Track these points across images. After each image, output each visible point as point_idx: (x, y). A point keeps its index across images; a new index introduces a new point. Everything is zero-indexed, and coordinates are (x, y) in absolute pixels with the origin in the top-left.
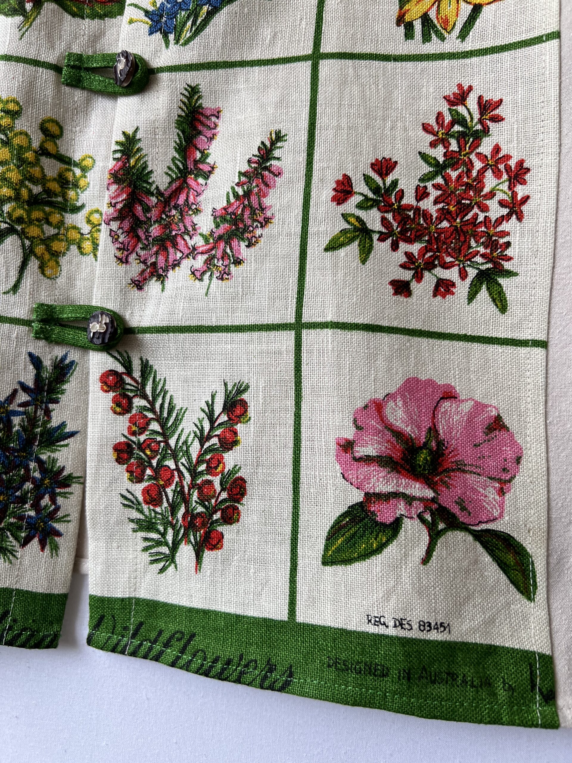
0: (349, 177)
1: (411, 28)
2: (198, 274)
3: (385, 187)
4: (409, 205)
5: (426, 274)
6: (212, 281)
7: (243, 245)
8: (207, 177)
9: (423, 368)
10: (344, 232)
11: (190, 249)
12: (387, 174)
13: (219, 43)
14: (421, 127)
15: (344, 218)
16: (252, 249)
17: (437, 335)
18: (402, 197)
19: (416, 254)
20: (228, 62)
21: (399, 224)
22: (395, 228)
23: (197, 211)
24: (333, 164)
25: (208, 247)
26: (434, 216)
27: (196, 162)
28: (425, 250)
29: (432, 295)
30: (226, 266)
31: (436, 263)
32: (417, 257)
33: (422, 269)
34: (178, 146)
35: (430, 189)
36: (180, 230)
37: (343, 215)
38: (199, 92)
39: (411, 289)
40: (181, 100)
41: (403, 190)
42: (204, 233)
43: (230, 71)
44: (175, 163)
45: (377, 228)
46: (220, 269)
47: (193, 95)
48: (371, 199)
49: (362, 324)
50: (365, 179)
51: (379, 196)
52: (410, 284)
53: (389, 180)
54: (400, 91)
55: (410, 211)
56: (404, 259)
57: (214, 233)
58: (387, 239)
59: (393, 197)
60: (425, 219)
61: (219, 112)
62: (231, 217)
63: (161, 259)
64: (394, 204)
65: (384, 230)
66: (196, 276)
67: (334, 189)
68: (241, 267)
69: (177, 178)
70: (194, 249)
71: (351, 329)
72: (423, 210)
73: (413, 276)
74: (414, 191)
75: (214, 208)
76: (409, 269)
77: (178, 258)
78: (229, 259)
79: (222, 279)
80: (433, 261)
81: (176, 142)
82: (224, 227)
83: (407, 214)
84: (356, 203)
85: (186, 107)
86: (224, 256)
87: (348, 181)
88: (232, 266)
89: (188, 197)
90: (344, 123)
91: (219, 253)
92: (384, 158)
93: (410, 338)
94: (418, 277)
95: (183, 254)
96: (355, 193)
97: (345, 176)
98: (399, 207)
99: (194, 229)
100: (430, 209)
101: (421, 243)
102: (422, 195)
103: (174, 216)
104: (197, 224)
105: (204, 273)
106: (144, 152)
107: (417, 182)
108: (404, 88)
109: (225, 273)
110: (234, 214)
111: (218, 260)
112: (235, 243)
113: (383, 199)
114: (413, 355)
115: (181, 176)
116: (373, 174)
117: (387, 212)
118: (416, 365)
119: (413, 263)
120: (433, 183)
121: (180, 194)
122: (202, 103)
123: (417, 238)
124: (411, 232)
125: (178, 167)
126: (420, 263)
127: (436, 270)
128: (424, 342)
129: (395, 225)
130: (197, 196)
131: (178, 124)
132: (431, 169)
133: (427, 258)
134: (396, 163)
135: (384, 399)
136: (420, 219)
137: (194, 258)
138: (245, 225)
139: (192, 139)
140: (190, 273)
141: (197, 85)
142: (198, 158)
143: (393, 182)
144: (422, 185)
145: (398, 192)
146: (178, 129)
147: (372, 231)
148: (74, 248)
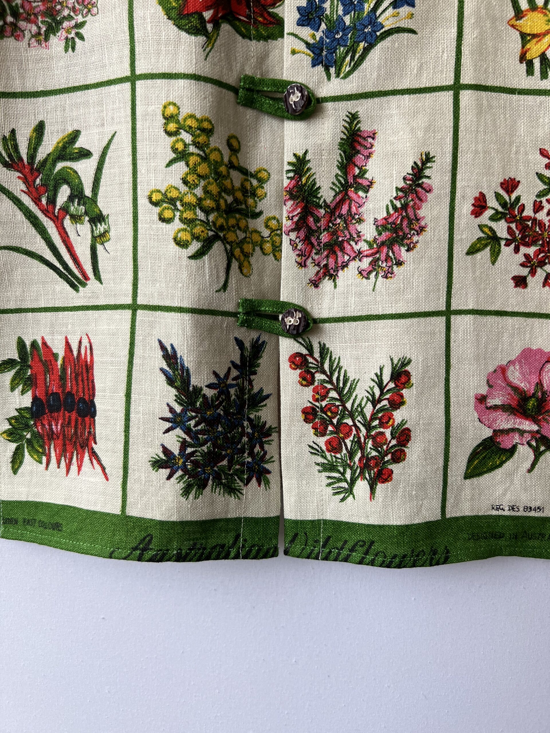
0: (484, 194)
1: (531, 65)
2: (365, 274)
3: (510, 202)
4: (528, 217)
5: (539, 270)
6: (378, 279)
7: (403, 249)
8: (367, 191)
9: (535, 341)
10: (480, 239)
11: (355, 252)
12: (512, 191)
13: (375, 75)
14: (539, 151)
15: (480, 228)
16: (411, 253)
17: (545, 315)
18: (523, 210)
19: (532, 255)
20: (382, 91)
21: (520, 232)
22: (517, 235)
23: (360, 221)
24: (472, 184)
25: (373, 251)
26: (547, 225)
27: (355, 177)
28: (540, 251)
29: (542, 285)
30: (389, 267)
31: (547, 261)
32: (532, 257)
33: (536, 266)
34: (340, 164)
35: (545, 203)
36: (346, 236)
37: (479, 226)
38: (357, 118)
39: (527, 281)
40: (343, 126)
41: (524, 205)
42: (368, 239)
43: (384, 99)
44: (338, 179)
45: (505, 236)
46: (384, 269)
47: (353, 121)
48: (501, 213)
49: (494, 311)
50: (496, 195)
51: (506, 210)
52: (526, 279)
53: (514, 196)
54: (522, 121)
55: (529, 221)
56: (524, 259)
57: (377, 239)
58: (511, 244)
59: (516, 210)
60: (541, 227)
61: (374, 134)
62: (391, 226)
63: (331, 261)
64: (517, 216)
65: (509, 237)
66: (363, 275)
67: (473, 205)
68: (402, 268)
69: (341, 192)
70: (360, 252)
71: (486, 315)
72: (539, 220)
73: (529, 272)
74: (532, 205)
75: (375, 219)
76: (527, 267)
77: (346, 260)
78: (392, 261)
79: (386, 277)
80: (545, 260)
81: (338, 161)
82: (385, 235)
83: (526, 224)
84: (489, 216)
85: (347, 131)
86: (387, 258)
87: (483, 198)
88: (395, 267)
89: (350, 207)
90: (480, 147)
91: (383, 257)
92: (510, 178)
93: (527, 319)
94: (533, 273)
95: (350, 257)
96: (488, 207)
97: (481, 193)
98: (521, 218)
99: (359, 236)
100: (544, 219)
101: (536, 246)
102: (538, 208)
103: (339, 224)
104: (360, 232)
105: (370, 272)
106: (312, 171)
107: (534, 198)
108: (525, 118)
109: (389, 272)
110: (394, 224)
111: (382, 262)
112: (396, 248)
113: (509, 212)
114: (528, 331)
115: (343, 190)
116: (502, 191)
117: (511, 222)
118: (530, 338)
119: (530, 262)
120: (546, 198)
121: (342, 205)
122: (360, 127)
123: (534, 243)
124: (529, 238)
125: (340, 182)
126: (535, 262)
127: (546, 266)
128: (536, 321)
129: (517, 232)
130: (359, 207)
131: (340, 146)
132: (546, 187)
133: (540, 258)
134: (519, 182)
135: (507, 364)
136: (536, 227)
137: (360, 260)
138: (404, 233)
139: (352, 157)
140: (358, 273)
141: (356, 112)
142: (356, 174)
143: (516, 198)
144: (538, 200)
145: (520, 206)
146: (340, 149)
147: (500, 238)
148: (257, 249)
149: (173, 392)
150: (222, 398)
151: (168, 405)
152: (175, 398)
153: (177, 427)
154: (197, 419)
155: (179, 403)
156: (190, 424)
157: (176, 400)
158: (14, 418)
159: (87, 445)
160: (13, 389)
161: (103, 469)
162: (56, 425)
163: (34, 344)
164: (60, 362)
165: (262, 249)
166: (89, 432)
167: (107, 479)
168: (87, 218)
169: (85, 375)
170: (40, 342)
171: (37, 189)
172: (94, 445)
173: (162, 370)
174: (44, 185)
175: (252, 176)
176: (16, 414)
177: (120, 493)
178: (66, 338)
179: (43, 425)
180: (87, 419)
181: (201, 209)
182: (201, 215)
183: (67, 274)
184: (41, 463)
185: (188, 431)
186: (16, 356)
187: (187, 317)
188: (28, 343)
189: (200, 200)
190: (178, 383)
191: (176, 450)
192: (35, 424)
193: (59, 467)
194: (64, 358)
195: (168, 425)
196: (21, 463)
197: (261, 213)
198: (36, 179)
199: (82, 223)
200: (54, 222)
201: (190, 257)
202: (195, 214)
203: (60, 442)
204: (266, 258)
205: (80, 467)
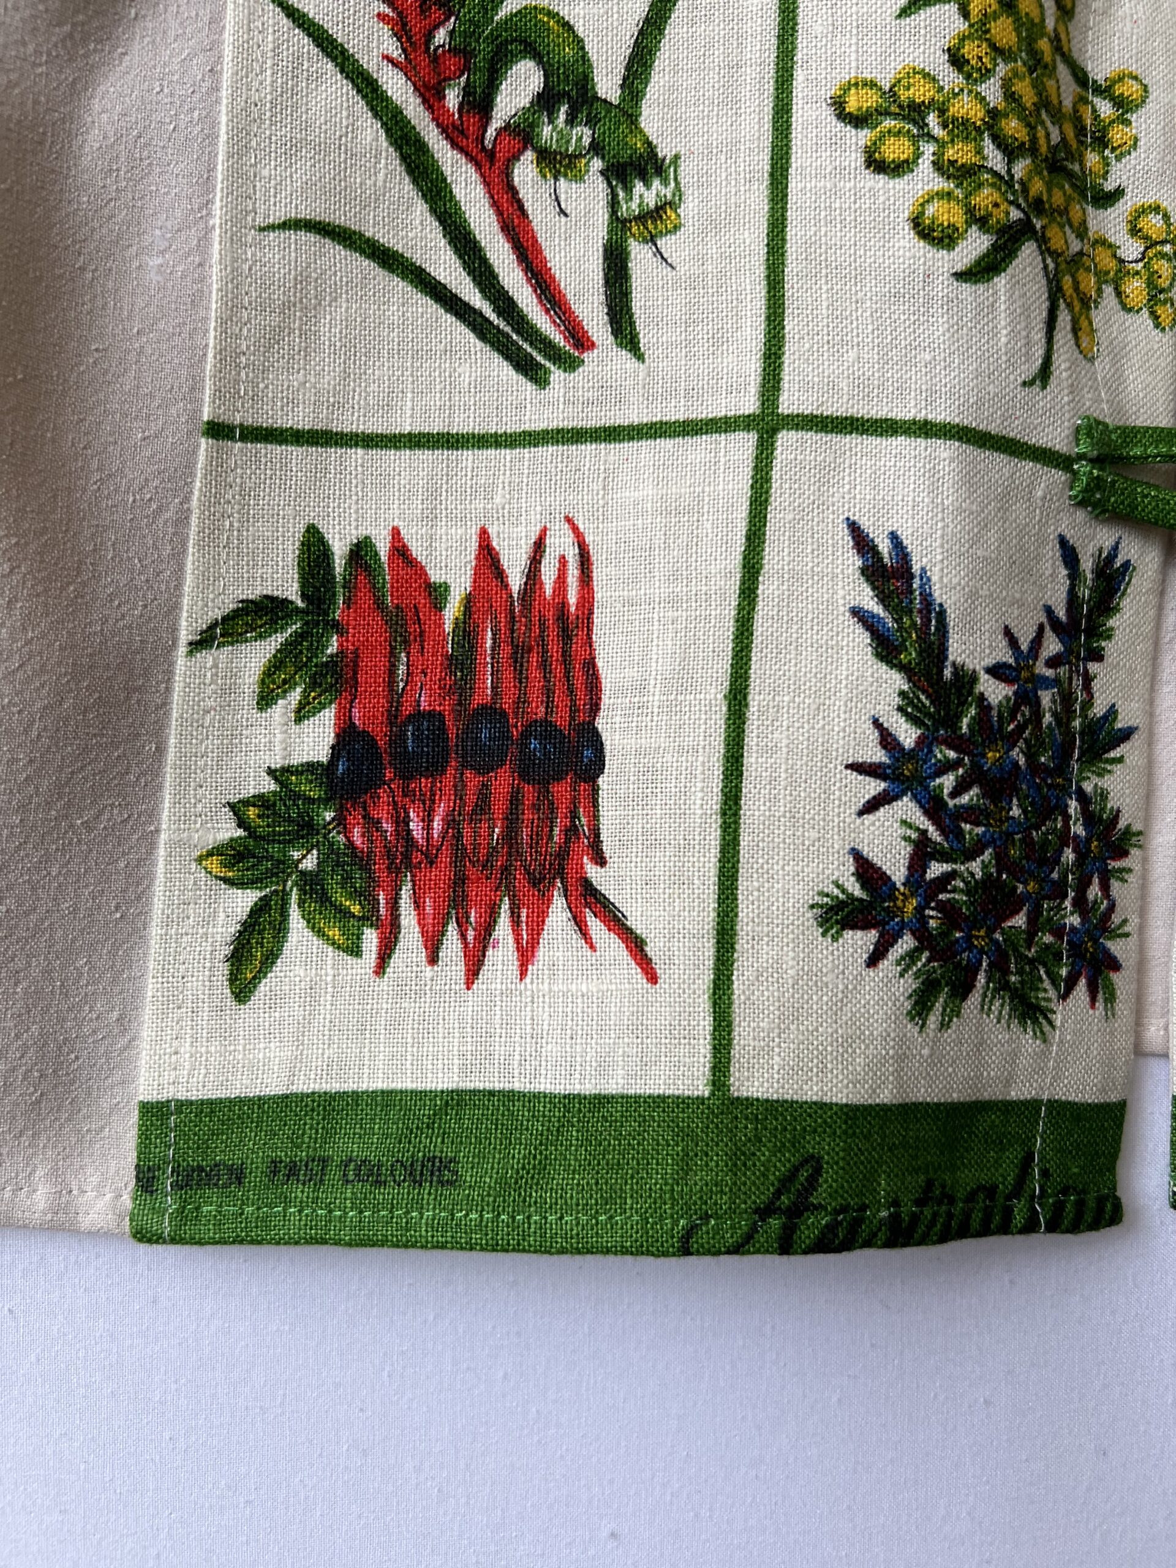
148: (1108, 290)
149: (896, 681)
150: (1023, 715)
151: (877, 724)
152: (897, 701)
153: (903, 793)
154: (961, 771)
155: (910, 718)
156: (941, 787)
157: (900, 709)
158: (261, 801)
159: (561, 873)
160: (265, 700)
161: (636, 945)
162: (428, 821)
163: (361, 551)
164: (452, 611)
165: (1119, 294)
166: (572, 831)
167: (653, 978)
168: (597, 164)
169: (554, 649)
170: (383, 548)
171: (435, 59)
172: (592, 871)
173: (858, 613)
174: (462, 52)
175: (1099, 91)
176: (269, 786)
177: (705, 1023)
178: (484, 534)
179: (372, 824)
180: (561, 790)
181: (996, 138)
182: (995, 159)
183: (508, 329)
184: (355, 951)
185: (933, 807)
186: (291, 591)
187: (945, 450)
188: (339, 549)
189: (994, 114)
190: (910, 655)
191: (897, 871)
192: (341, 821)
193: (433, 960)
194: (469, 602)
195: (874, 787)
196: (271, 958)
197: (1118, 194)
198: (436, 27)
199: (579, 178)
200: (478, 166)
201: (962, 276)
202: (979, 151)
203: (442, 872)
204: (1129, 318)
205: (526, 955)
